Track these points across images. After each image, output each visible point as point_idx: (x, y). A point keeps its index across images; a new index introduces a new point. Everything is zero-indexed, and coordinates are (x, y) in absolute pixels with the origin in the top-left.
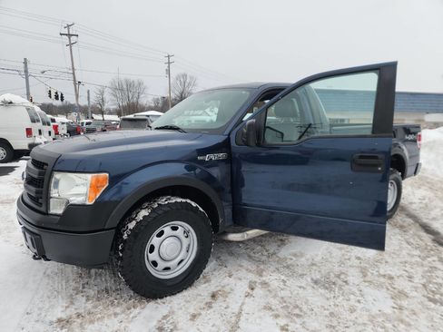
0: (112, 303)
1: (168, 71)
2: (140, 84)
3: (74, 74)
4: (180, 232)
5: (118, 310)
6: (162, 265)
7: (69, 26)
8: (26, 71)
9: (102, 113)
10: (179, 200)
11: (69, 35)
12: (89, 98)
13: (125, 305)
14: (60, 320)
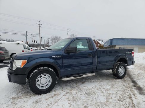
0: (27, 95)
1: (68, 34)
2: (60, 38)
3: (40, 35)
4: (47, 76)
5: (28, 97)
6: (41, 85)
7: (39, 22)
8: (26, 35)
9: (48, 46)
10: (46, 68)
11: (39, 24)
12: (44, 42)
13: (30, 96)
14: (13, 98)
